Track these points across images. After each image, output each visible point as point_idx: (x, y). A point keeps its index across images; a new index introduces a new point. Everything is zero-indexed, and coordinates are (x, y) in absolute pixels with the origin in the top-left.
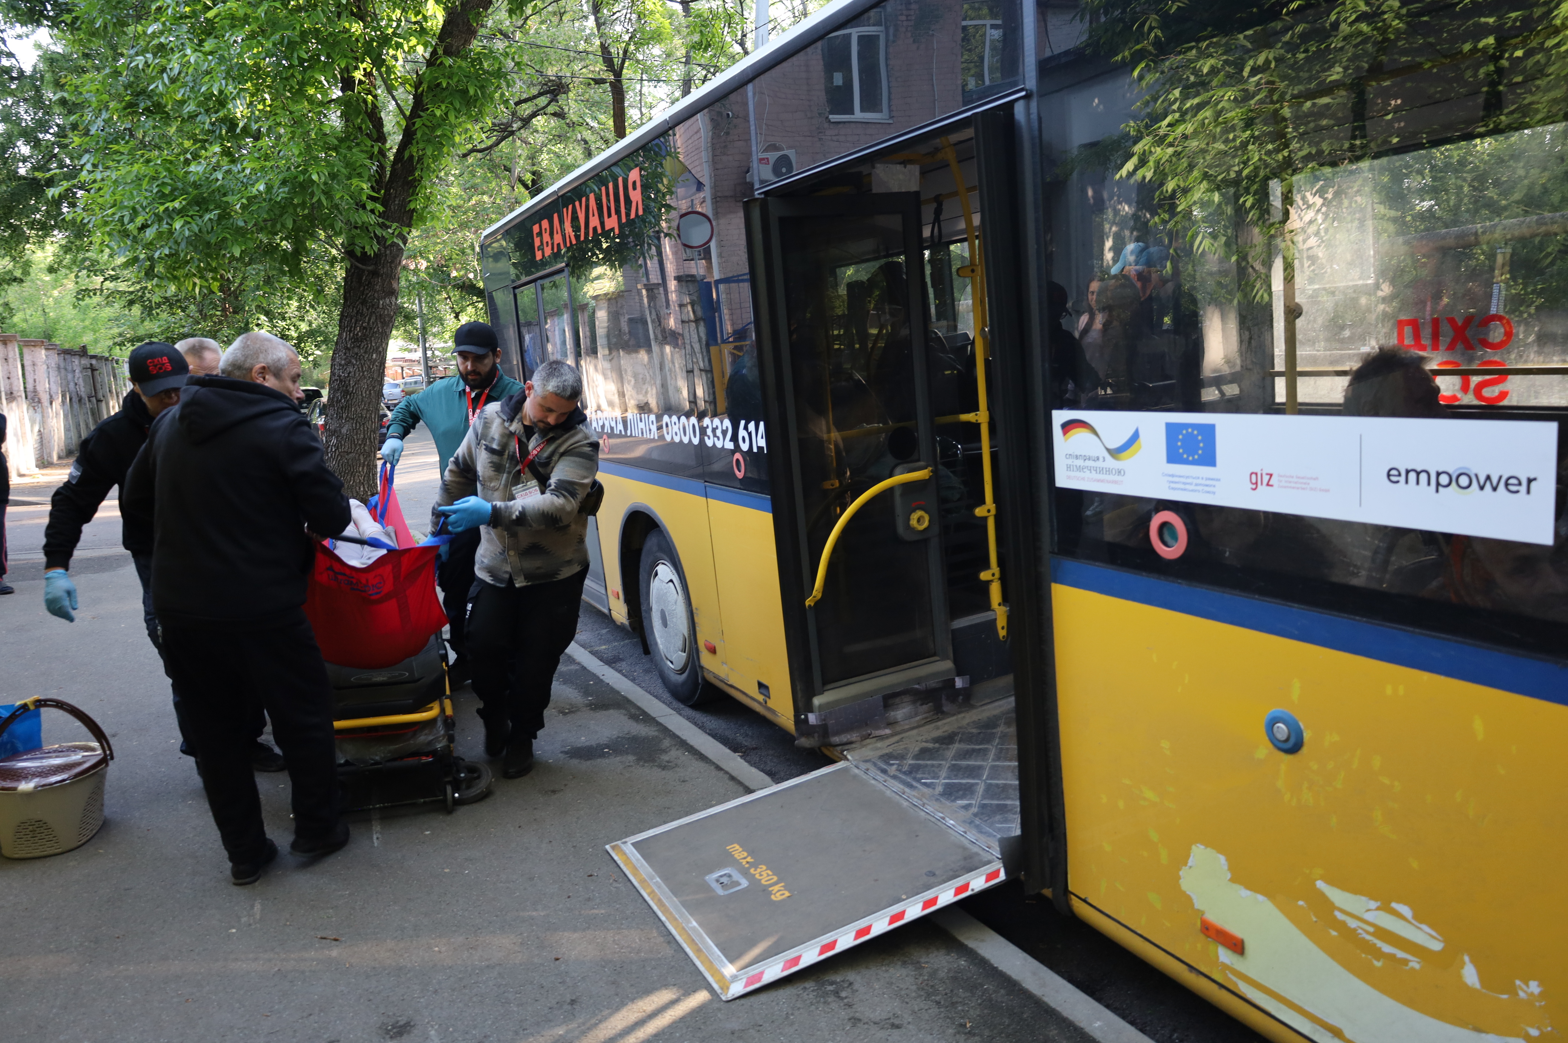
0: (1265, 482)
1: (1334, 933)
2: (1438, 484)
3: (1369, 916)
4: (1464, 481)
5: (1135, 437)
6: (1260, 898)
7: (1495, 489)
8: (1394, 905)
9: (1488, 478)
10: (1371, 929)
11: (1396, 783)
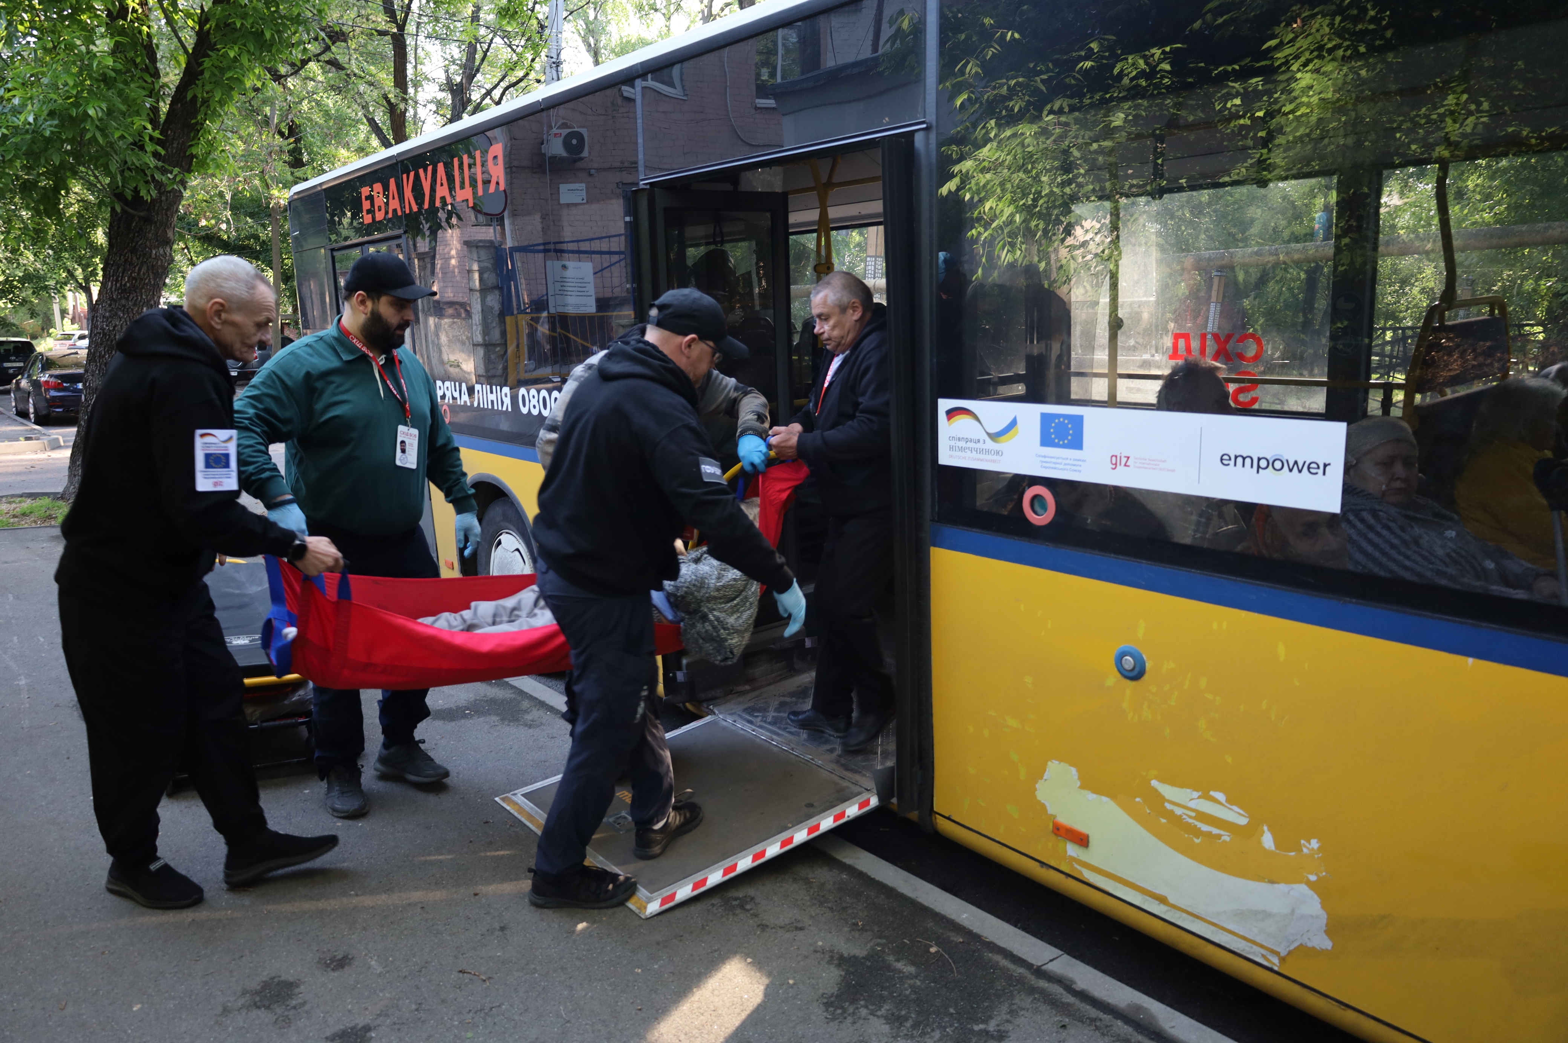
0: (1123, 463)
1: (1163, 821)
2: (1259, 467)
3: (1192, 804)
4: (1278, 465)
6: (1104, 799)
7: (1300, 471)
8: (1212, 793)
9: (1296, 463)
10: (1193, 814)
11: (1218, 698)
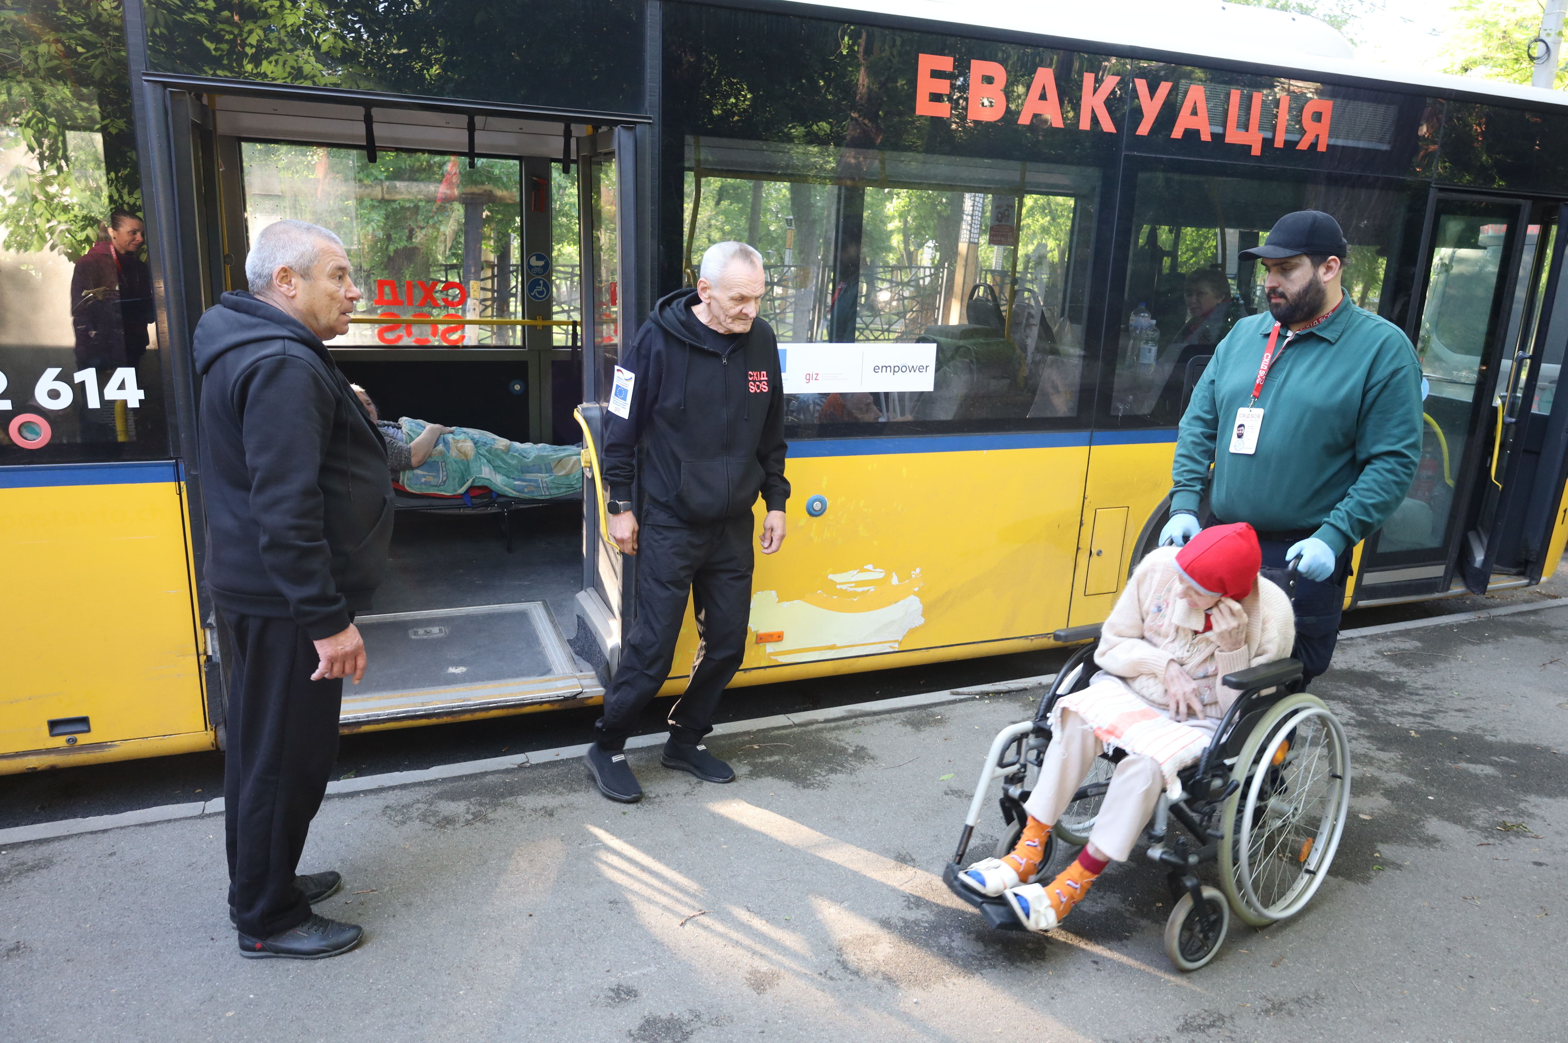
0: (814, 378)
1: (835, 597)
2: (894, 371)
3: (853, 579)
4: (904, 369)
6: (795, 602)
8: (865, 567)
9: (913, 367)
11: (870, 510)
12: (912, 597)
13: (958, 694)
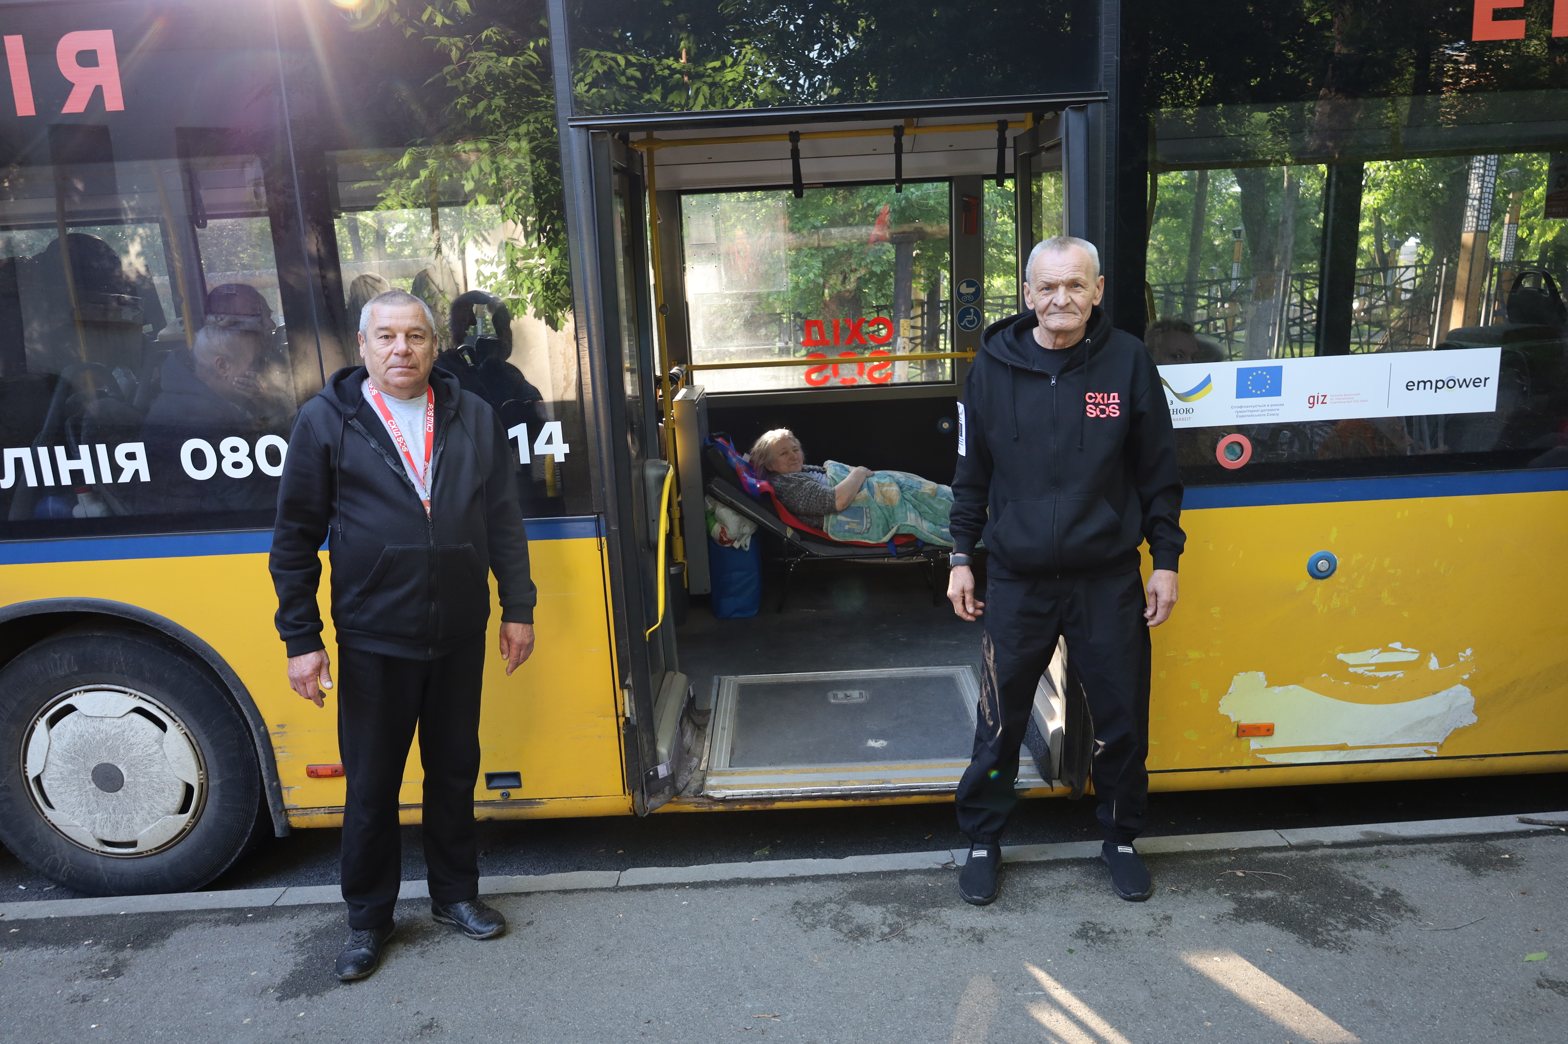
0: (1320, 401)
1: (1346, 683)
2: (1437, 387)
3: (1373, 661)
4: (1451, 384)
5: (1208, 380)
6: (1291, 687)
8: (1390, 645)
9: (1465, 380)
10: (1373, 668)
11: (1399, 570)
12: (1460, 687)
13: (1531, 822)
